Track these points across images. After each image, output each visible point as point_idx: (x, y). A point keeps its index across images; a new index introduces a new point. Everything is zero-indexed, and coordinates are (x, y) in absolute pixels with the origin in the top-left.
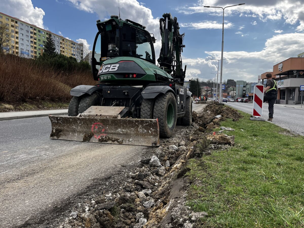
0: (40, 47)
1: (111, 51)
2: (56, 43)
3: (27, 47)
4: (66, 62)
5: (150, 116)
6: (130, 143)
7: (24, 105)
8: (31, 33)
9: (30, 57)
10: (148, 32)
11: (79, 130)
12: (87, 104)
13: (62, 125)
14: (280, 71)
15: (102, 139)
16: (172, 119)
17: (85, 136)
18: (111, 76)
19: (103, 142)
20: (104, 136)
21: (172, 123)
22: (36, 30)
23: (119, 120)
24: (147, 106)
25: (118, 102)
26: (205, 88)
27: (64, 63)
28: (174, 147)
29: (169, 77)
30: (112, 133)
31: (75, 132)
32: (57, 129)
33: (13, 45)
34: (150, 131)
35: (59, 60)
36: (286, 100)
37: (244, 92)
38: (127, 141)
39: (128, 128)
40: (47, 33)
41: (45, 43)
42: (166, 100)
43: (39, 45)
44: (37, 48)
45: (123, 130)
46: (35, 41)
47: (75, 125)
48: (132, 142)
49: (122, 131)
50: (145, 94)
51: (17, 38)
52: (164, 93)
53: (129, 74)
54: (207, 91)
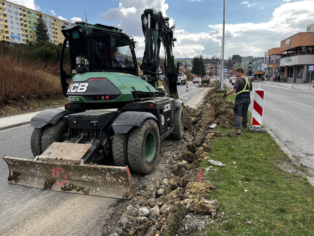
0: (31, 30)
1: (79, 66)
2: (48, 24)
3: (17, 30)
4: (54, 51)
5: (124, 153)
6: (97, 194)
7: (6, 109)
8: (21, 14)
9: (21, 42)
10: (125, 35)
11: (39, 175)
12: (51, 136)
13: (19, 167)
14: (288, 47)
15: (65, 187)
16: (153, 148)
17: (46, 183)
18: (79, 98)
19: (66, 191)
20: (68, 183)
21: (153, 154)
22: (25, 12)
23: (82, 167)
24: (119, 141)
25: (86, 134)
26: (209, 65)
27: (52, 52)
28: (144, 212)
29: (152, 91)
30: (76, 180)
31: (34, 176)
32: (14, 172)
33: (3, 29)
34: (119, 180)
35: (47, 49)
36: (294, 79)
37: (250, 69)
38: (94, 191)
39: (95, 175)
40: (37, 14)
41: (36, 25)
42: (142, 133)
43: (30, 28)
44: (28, 31)
45: (89, 177)
46: (25, 23)
47: (33, 169)
48: (100, 193)
49: (88, 179)
50: (117, 127)
51: (6, 21)
52: (139, 125)
53: (100, 96)
54: (212, 68)
